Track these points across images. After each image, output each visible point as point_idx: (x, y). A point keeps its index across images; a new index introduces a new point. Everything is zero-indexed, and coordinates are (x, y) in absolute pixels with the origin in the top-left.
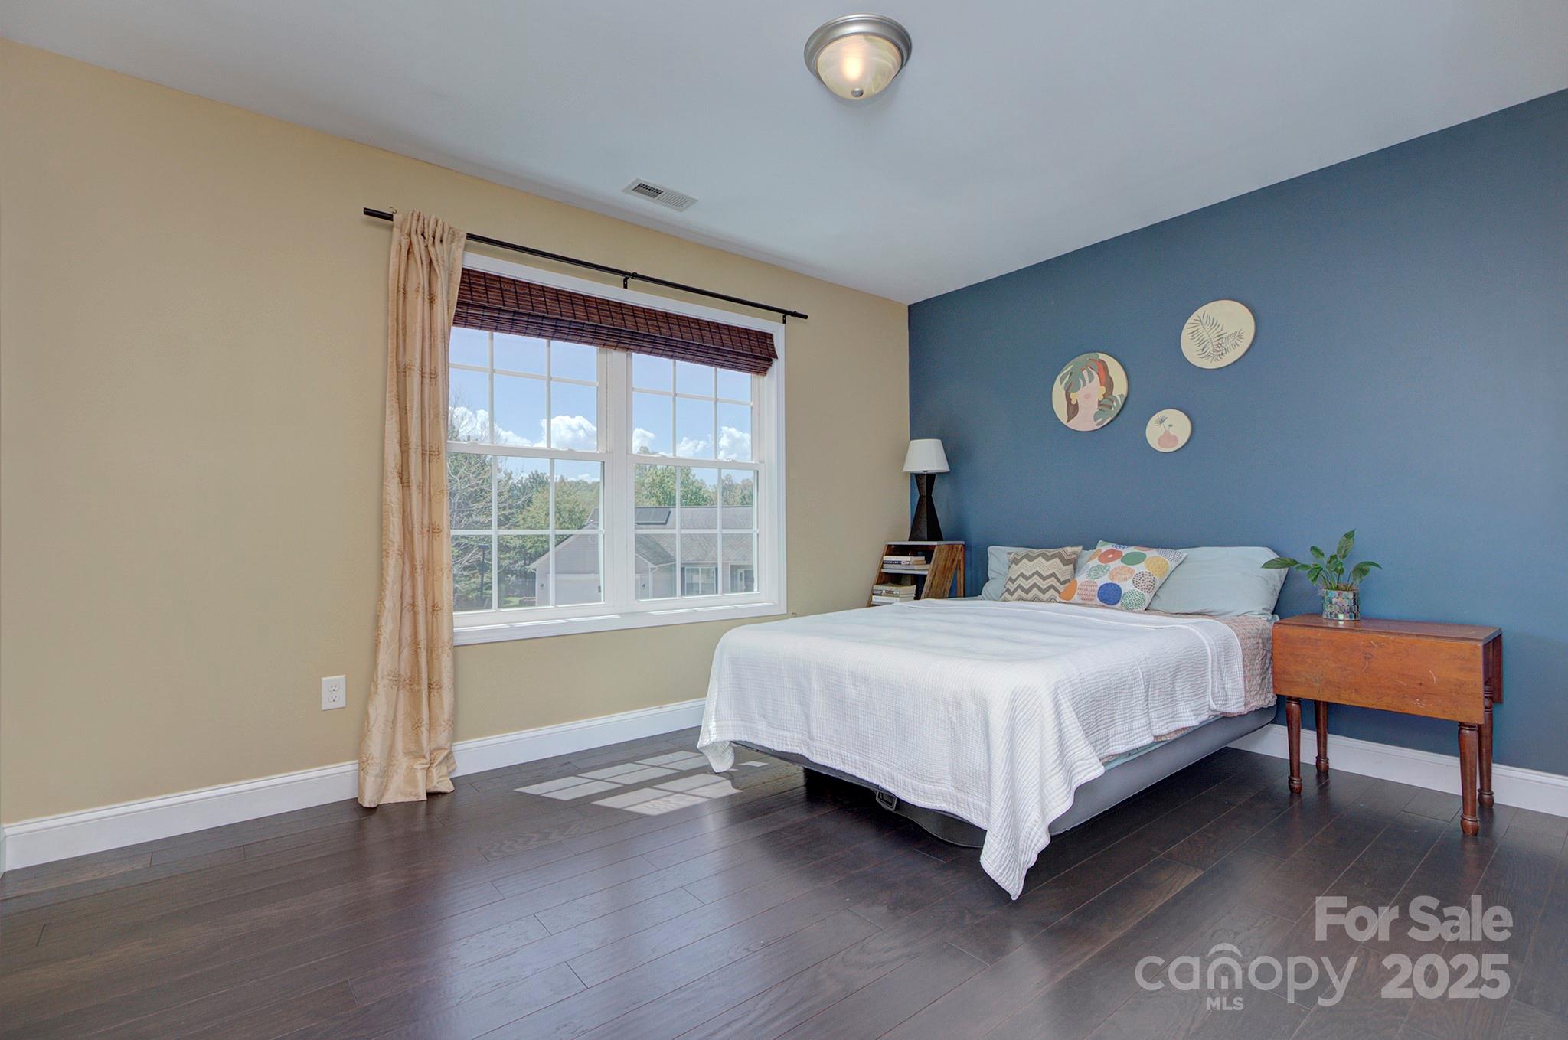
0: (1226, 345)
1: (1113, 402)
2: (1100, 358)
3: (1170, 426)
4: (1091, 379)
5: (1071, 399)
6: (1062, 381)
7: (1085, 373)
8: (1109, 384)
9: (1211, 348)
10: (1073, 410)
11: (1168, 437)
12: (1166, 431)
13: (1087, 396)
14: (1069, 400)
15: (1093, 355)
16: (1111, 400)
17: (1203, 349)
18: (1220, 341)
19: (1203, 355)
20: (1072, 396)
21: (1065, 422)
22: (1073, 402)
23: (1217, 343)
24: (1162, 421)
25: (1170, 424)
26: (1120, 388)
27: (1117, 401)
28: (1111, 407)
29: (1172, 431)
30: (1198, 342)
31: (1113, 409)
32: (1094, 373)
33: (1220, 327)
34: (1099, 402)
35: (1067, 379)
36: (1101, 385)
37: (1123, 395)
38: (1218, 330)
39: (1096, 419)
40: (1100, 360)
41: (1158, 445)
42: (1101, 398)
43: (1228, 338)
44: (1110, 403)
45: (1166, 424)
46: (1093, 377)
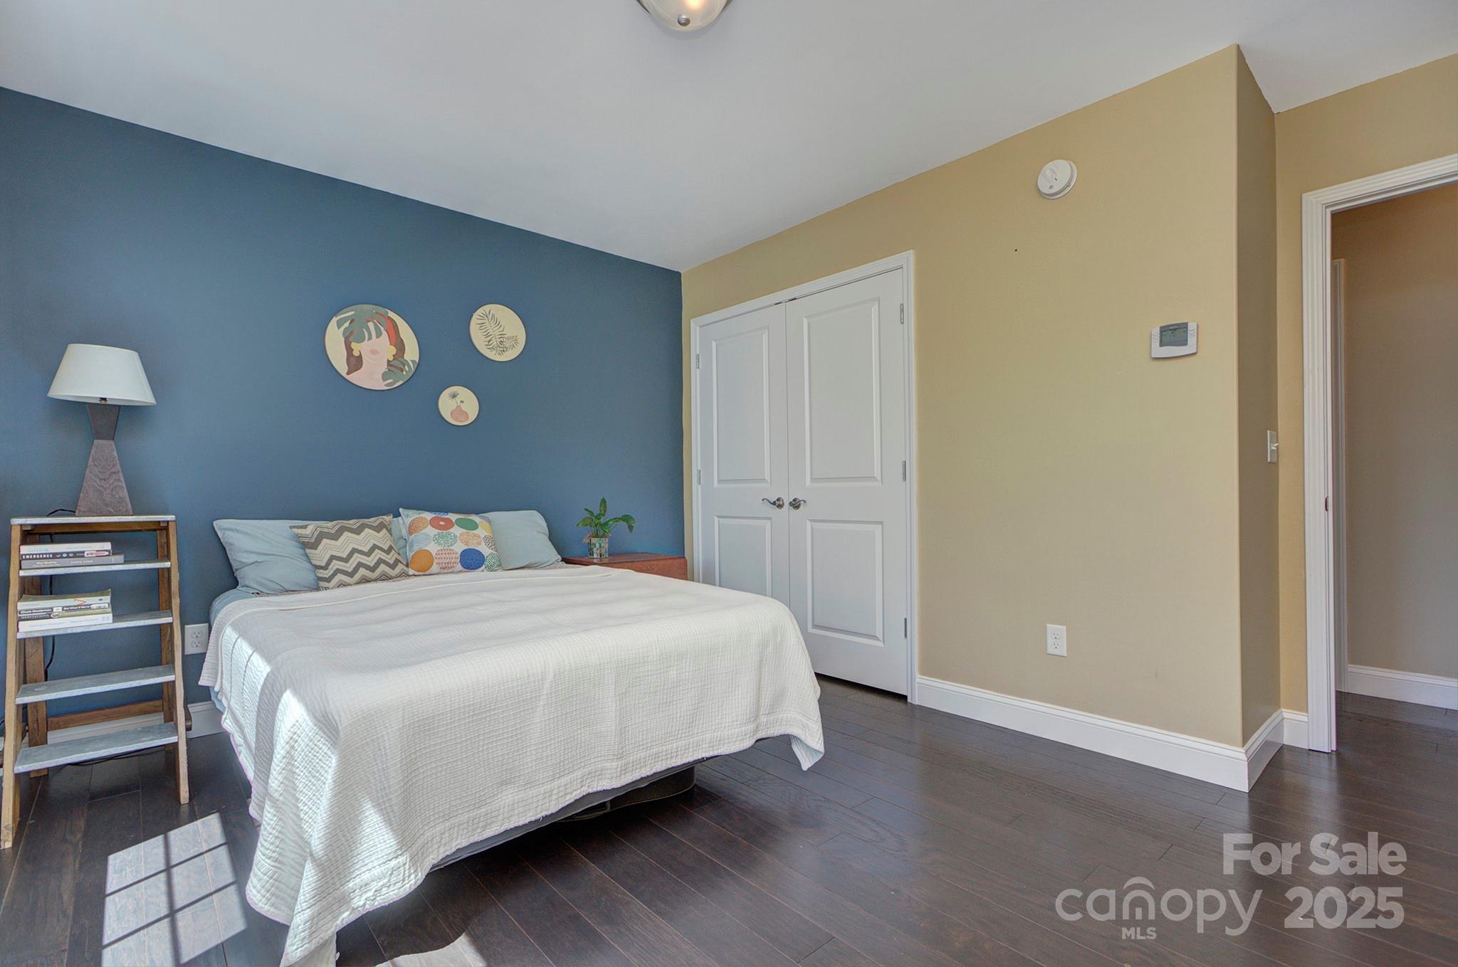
0: (507, 344)
1: (404, 366)
2: (389, 315)
3: (462, 402)
4: (379, 335)
5: (353, 350)
6: (339, 324)
7: (371, 325)
8: (400, 347)
9: (495, 343)
10: (355, 363)
11: (458, 411)
12: (458, 406)
13: (374, 352)
14: (349, 350)
15: (381, 310)
16: (402, 363)
17: (489, 341)
18: (502, 339)
19: (489, 347)
20: (354, 345)
21: (344, 374)
22: (356, 353)
23: (499, 340)
24: (454, 396)
25: (463, 400)
26: (412, 353)
27: (409, 366)
28: (402, 370)
29: (464, 407)
30: (485, 334)
31: (404, 373)
32: (382, 328)
33: (502, 328)
34: (389, 361)
35: (347, 324)
36: (391, 344)
37: (415, 361)
38: (500, 330)
39: (385, 377)
40: (389, 317)
41: (450, 417)
42: (391, 359)
43: (508, 339)
44: (401, 366)
45: (458, 399)
46: (381, 334)
